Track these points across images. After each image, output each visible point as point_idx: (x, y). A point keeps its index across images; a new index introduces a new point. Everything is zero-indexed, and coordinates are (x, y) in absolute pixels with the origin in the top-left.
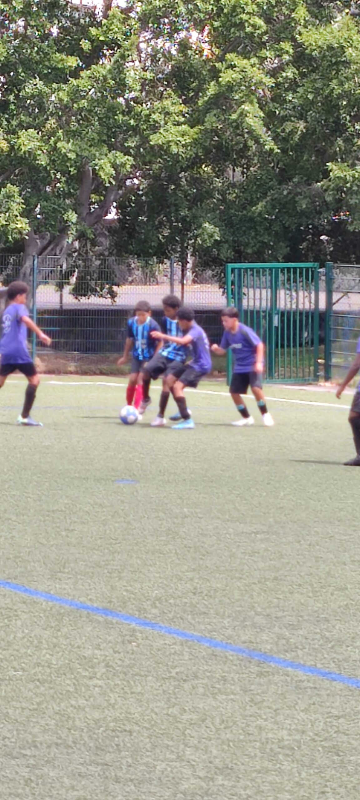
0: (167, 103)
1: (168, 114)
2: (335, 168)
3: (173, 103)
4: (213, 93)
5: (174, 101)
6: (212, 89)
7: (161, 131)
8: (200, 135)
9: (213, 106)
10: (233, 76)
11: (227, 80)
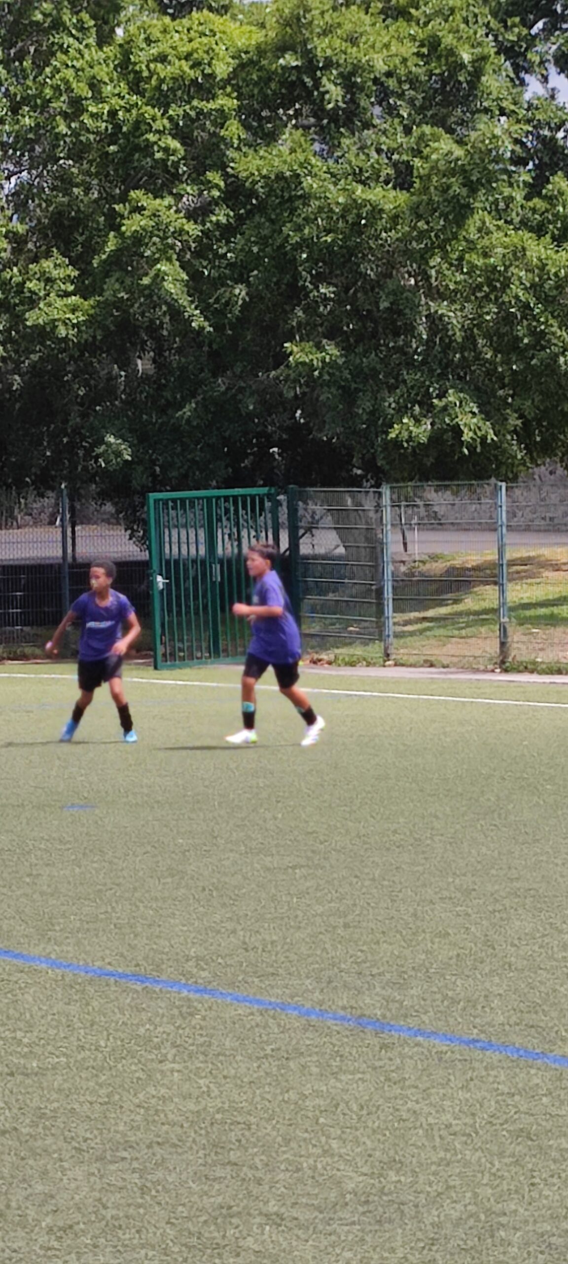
0: (47, 264)
1: (49, 281)
2: (295, 349)
3: (56, 265)
4: (113, 248)
5: (58, 262)
6: (111, 244)
7: (41, 305)
8: (98, 310)
9: (115, 268)
10: (142, 223)
11: (133, 228)
